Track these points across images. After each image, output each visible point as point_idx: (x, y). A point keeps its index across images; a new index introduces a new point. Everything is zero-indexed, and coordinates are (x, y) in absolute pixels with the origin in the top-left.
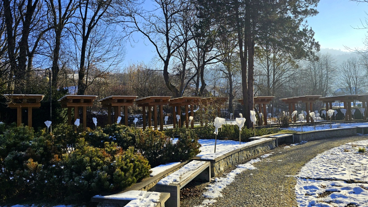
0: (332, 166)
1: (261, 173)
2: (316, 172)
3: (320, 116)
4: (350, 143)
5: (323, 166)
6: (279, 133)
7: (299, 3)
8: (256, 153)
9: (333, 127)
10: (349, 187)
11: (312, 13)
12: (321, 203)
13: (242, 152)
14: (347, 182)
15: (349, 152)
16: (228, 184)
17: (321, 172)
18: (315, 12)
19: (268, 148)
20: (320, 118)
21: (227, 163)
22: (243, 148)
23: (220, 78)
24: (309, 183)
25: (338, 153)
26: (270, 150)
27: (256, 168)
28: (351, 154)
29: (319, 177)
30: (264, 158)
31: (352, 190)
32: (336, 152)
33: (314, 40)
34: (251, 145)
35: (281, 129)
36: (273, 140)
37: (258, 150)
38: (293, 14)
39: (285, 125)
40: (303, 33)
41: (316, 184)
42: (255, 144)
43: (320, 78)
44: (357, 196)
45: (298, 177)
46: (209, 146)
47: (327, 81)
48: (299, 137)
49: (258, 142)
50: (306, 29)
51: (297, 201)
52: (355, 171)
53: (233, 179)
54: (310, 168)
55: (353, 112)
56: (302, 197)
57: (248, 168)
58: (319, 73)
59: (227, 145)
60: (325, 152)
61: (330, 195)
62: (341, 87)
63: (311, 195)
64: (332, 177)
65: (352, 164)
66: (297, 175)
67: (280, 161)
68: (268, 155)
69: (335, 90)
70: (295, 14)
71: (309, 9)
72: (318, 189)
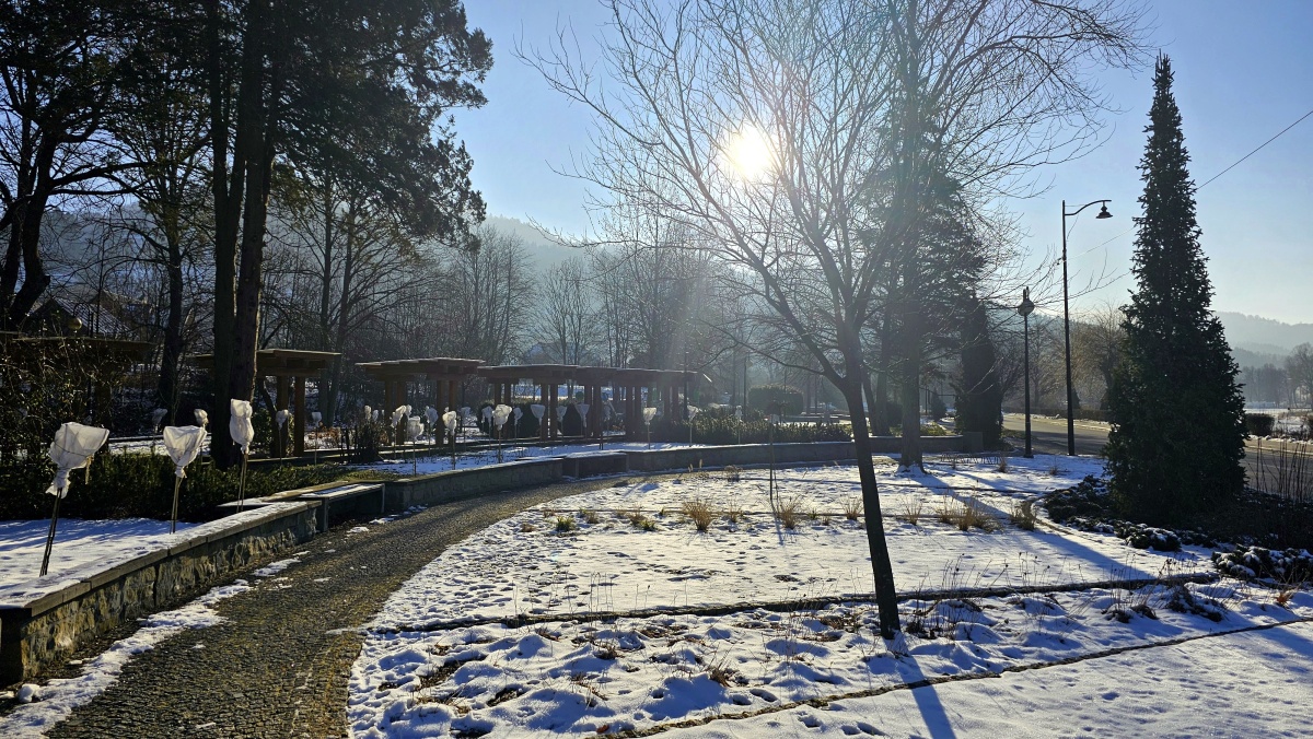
0: (479, 581)
1: (239, 635)
2: (430, 604)
3: (479, 425)
4: (539, 507)
5: (456, 581)
6: (339, 482)
7: (430, 53)
8: (239, 559)
9: (505, 459)
10: (511, 639)
11: (470, 97)
12: (421, 705)
13: (174, 561)
14: (509, 623)
15: (533, 533)
16: (79, 702)
17: (444, 602)
18: (478, 98)
19: (287, 537)
20: (478, 430)
21: (97, 614)
22: (179, 546)
23: (129, 259)
24: (402, 644)
25: (505, 538)
26: (297, 545)
27: (224, 619)
28: (536, 538)
29: (435, 619)
30: (263, 578)
31: (516, 648)
32: (498, 536)
33: (468, 183)
34: (217, 531)
35: (350, 467)
36: (310, 509)
37: (248, 548)
38: (412, 84)
39: (366, 453)
40: (439, 156)
41: (419, 647)
42: (237, 527)
43: (489, 307)
44: (527, 663)
45: (369, 629)
46: (22, 550)
47: (508, 319)
48: (401, 494)
49: (248, 519)
50: (450, 143)
51: (347, 715)
52: (536, 587)
53: (112, 678)
54: (414, 596)
55: (562, 413)
56: (367, 699)
57: (190, 622)
58: (488, 290)
59: (114, 538)
60: (471, 538)
61: (453, 675)
62: (541, 340)
63: (400, 683)
64: (471, 614)
65: (534, 568)
66: (368, 625)
67: (322, 580)
68: (283, 564)
69: (525, 348)
70: (420, 87)
71: (460, 80)
72: (422, 660)
